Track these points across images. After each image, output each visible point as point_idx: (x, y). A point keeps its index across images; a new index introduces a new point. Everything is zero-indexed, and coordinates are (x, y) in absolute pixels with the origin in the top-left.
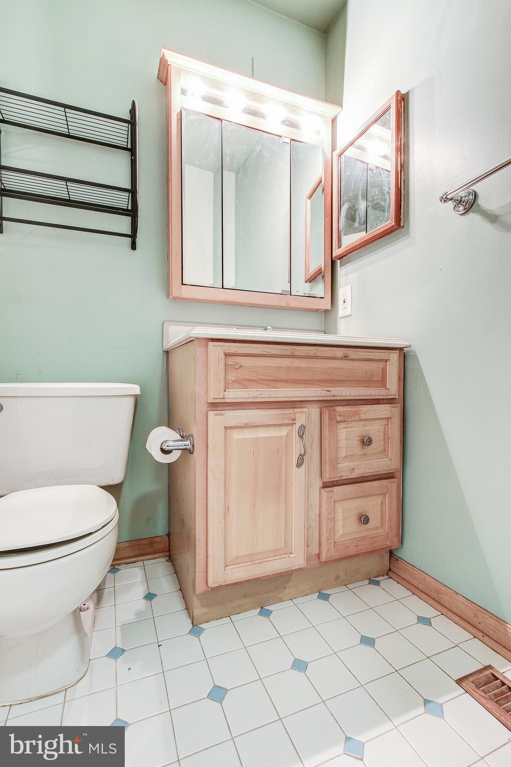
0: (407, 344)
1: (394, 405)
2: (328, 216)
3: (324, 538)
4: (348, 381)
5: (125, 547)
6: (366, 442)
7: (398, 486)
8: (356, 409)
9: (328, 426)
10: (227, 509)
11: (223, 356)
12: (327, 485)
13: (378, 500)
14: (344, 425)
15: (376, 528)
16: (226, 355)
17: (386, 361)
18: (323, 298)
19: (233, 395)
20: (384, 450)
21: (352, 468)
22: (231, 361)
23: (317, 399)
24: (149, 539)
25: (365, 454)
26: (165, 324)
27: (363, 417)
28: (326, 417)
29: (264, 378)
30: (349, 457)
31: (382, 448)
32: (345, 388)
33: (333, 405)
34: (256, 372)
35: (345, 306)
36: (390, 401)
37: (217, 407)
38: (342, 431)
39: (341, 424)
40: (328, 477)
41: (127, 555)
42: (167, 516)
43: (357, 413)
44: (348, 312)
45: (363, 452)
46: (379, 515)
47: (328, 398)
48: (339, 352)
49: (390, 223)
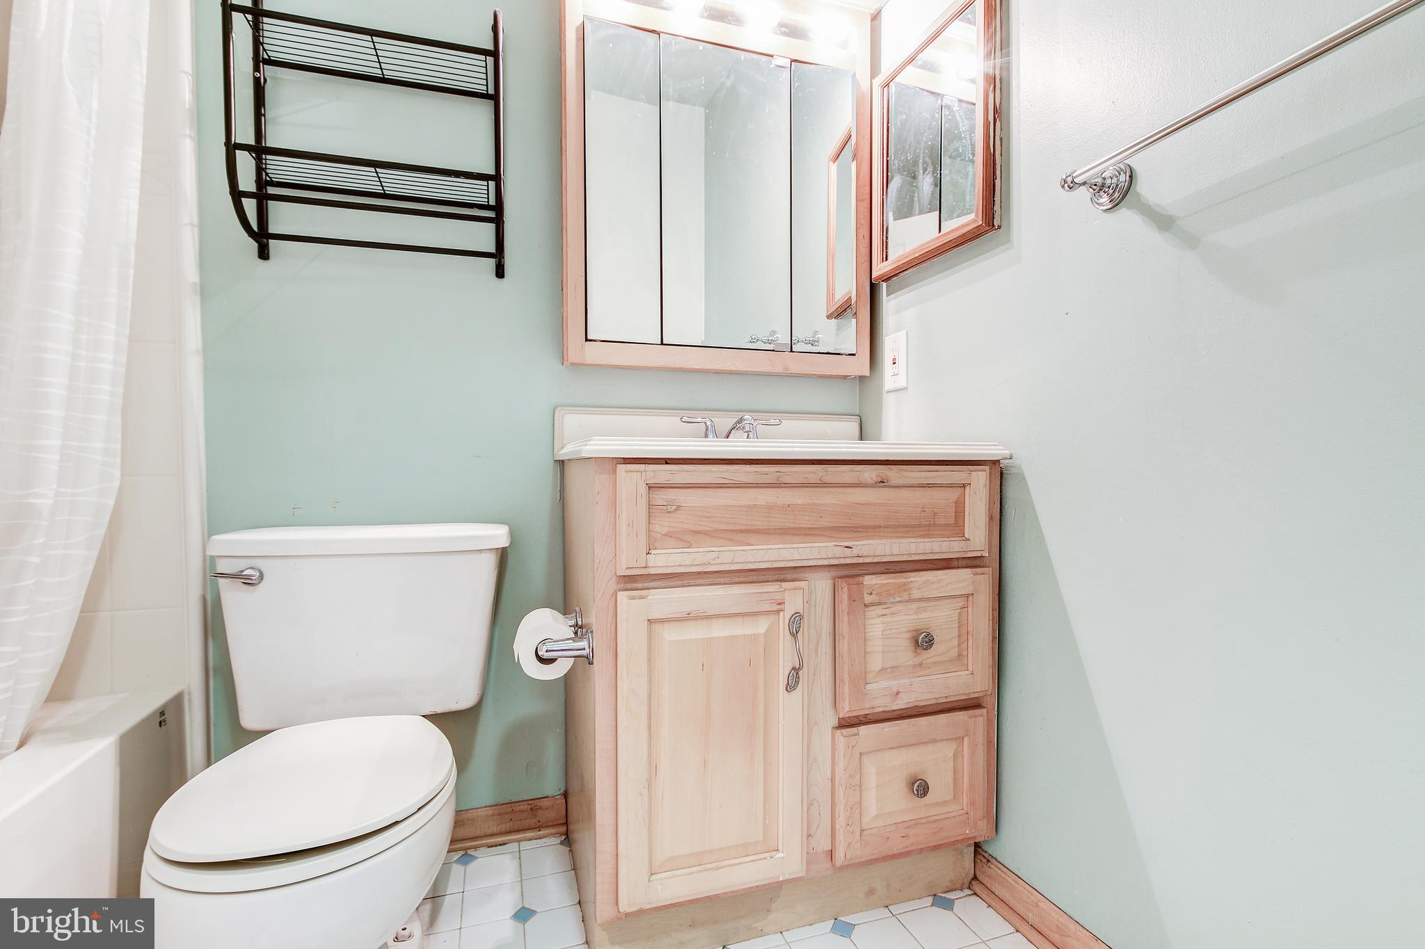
0: (1007, 452)
1: (979, 570)
2: (863, 201)
3: (841, 822)
4: (887, 527)
5: (487, 816)
6: (922, 641)
7: (989, 721)
8: (903, 580)
9: (848, 614)
10: (653, 768)
11: (643, 489)
12: (846, 724)
13: (949, 750)
14: (879, 610)
15: (945, 803)
16: (650, 487)
17: (964, 486)
18: (854, 355)
19: (665, 560)
20: (960, 655)
21: (895, 690)
22: (660, 497)
23: (826, 562)
24: (530, 802)
25: (921, 665)
26: (557, 411)
27: (916, 594)
28: (844, 595)
29: (723, 527)
30: (889, 670)
31: (955, 652)
32: (883, 541)
33: (858, 572)
34: (708, 517)
35: (896, 372)
36: (973, 563)
37: (636, 582)
38: (874, 621)
39: (873, 608)
40: (847, 709)
41: (489, 831)
42: (563, 760)
43: (904, 588)
44: (902, 382)
45: (917, 661)
46: (950, 777)
47: (849, 561)
48: (870, 474)
49: (975, 221)
